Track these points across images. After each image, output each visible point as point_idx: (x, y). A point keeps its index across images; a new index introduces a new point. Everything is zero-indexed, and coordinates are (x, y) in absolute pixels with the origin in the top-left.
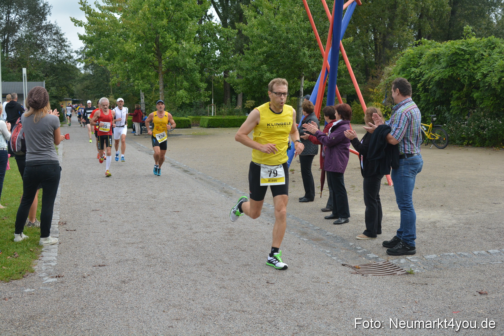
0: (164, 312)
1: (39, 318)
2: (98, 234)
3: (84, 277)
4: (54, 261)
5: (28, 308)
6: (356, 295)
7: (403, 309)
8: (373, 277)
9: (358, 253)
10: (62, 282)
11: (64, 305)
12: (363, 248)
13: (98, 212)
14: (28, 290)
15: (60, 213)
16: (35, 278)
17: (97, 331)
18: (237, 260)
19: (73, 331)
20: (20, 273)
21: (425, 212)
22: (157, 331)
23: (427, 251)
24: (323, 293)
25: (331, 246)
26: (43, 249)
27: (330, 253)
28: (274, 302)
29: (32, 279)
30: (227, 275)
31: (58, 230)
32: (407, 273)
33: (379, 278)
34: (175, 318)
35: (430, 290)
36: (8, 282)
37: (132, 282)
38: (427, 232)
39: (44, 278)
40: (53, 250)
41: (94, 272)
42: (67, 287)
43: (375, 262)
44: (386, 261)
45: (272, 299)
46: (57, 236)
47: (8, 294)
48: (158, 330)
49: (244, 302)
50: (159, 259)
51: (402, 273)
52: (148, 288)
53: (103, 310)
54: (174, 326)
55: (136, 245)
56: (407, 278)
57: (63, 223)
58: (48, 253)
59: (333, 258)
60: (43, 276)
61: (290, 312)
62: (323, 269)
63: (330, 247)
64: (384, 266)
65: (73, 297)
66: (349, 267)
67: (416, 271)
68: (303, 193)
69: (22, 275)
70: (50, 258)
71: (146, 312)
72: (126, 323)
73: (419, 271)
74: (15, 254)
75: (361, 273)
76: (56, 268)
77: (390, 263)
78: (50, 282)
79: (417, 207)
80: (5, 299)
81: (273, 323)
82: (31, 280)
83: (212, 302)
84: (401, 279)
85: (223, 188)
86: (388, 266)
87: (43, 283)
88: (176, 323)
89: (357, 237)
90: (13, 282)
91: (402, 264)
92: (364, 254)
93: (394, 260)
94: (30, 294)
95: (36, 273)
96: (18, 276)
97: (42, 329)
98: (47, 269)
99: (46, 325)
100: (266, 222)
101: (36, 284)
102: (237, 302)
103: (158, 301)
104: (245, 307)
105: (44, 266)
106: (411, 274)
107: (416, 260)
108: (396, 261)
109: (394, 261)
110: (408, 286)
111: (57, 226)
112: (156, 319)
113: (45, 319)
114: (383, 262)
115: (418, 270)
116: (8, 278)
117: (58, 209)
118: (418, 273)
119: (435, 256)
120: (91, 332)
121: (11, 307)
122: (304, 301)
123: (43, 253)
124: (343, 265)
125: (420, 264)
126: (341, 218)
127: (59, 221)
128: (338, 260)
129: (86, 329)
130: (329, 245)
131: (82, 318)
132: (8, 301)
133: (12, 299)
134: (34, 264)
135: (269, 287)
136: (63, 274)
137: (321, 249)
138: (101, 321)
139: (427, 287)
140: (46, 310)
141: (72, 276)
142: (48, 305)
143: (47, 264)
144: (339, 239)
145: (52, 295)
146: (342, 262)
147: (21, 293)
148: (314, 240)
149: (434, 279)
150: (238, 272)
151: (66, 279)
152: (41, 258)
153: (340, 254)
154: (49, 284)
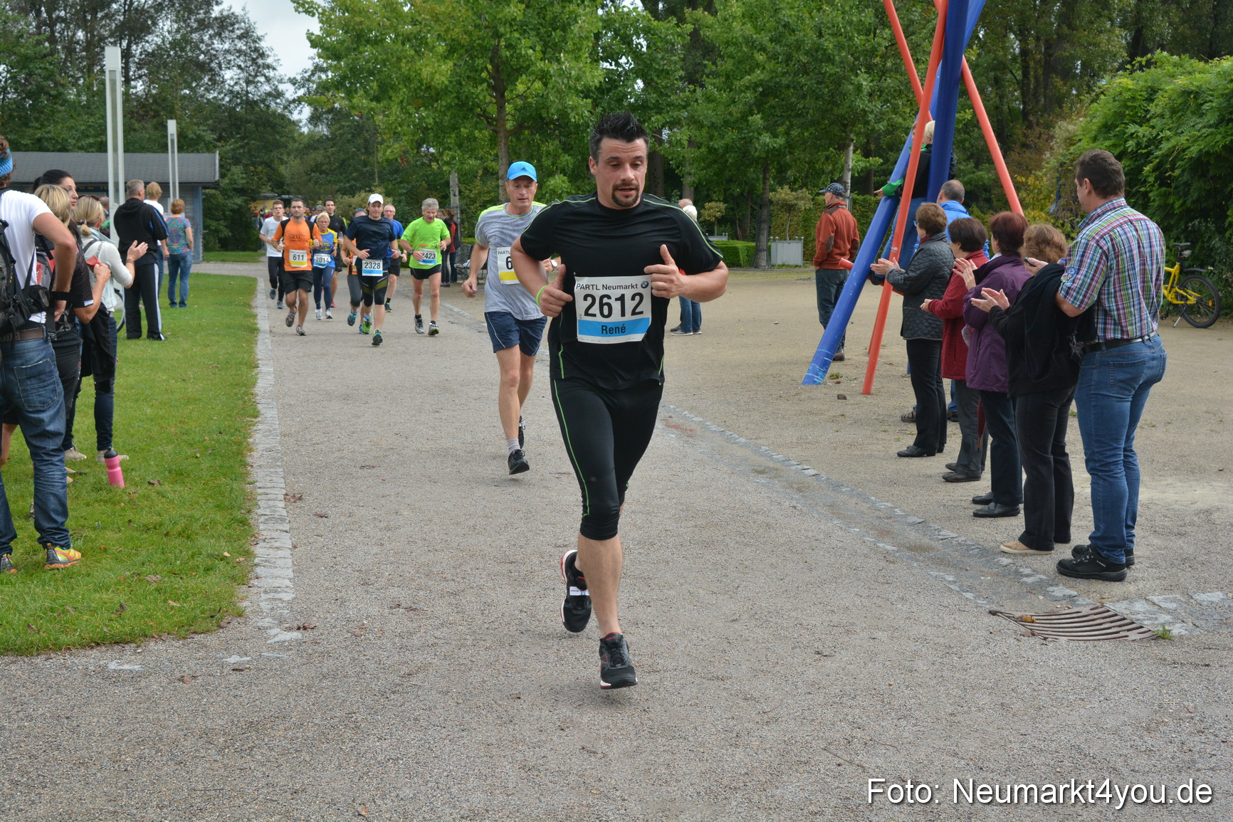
1: (272, 728)
4: (287, 590)
5: (240, 703)
6: (1035, 687)
8: (1072, 643)
9: (1025, 583)
10: (313, 642)
11: (327, 698)
12: (1035, 572)
13: (374, 471)
14: (234, 659)
15: (284, 471)
16: (247, 629)
17: (416, 763)
20: (212, 617)
21: (1180, 484)
23: (1198, 582)
25: (954, 566)
26: (256, 561)
27: (955, 582)
28: (837, 700)
29: (241, 632)
30: (712, 632)
31: (284, 513)
32: (1156, 637)
33: (1087, 647)
35: (1218, 679)
36: (185, 638)
38: (1192, 534)
39: (268, 631)
40: (280, 562)
41: (386, 618)
42: (328, 653)
43: (1069, 608)
44: (1098, 604)
45: (832, 693)
46: (284, 529)
47: (189, 668)
51: (1142, 636)
53: (421, 711)
56: (1157, 649)
57: (294, 496)
58: (271, 571)
59: (964, 594)
60: (266, 625)
62: (946, 623)
64: (1095, 617)
65: (346, 680)
66: (1009, 617)
67: (1176, 631)
68: (869, 433)
69: (217, 622)
70: (277, 583)
73: (1184, 632)
75: (1039, 634)
76: (295, 607)
77: (1108, 611)
78: (285, 641)
79: (1160, 473)
80: (182, 679)
82: (238, 636)
84: (1142, 651)
85: (670, 417)
86: (1103, 618)
87: (269, 642)
90: (197, 638)
91: (1138, 613)
92: (1040, 587)
93: (1117, 603)
95: (248, 617)
96: (209, 624)
97: (282, 755)
98: (272, 609)
99: (289, 746)
100: (787, 503)
101: (252, 645)
105: (266, 600)
106: (1164, 638)
107: (1173, 606)
108: (1124, 605)
109: (1118, 605)
110: (1162, 669)
111: (282, 504)
113: (285, 729)
114: (1092, 607)
115: (1181, 630)
116: (186, 629)
117: (278, 464)
118: (1181, 637)
119: (1217, 596)
120: (403, 766)
121: (198, 700)
123: (259, 570)
124: (993, 613)
125: (1183, 614)
127: (284, 492)
128: (979, 602)
129: (388, 757)
130: (949, 562)
131: (375, 731)
132: (189, 685)
133: (200, 680)
134: (240, 595)
135: (820, 664)
136: (314, 621)
137: (932, 573)
138: (422, 739)
139: (1210, 672)
140: (284, 708)
141: (335, 627)
142: (287, 696)
143: (271, 595)
144: (973, 549)
145: (295, 672)
146: (988, 606)
147: (218, 665)
148: (910, 549)
149: (1225, 653)
150: (736, 626)
151: (321, 634)
152: (255, 582)
153: (980, 585)
154: (283, 646)
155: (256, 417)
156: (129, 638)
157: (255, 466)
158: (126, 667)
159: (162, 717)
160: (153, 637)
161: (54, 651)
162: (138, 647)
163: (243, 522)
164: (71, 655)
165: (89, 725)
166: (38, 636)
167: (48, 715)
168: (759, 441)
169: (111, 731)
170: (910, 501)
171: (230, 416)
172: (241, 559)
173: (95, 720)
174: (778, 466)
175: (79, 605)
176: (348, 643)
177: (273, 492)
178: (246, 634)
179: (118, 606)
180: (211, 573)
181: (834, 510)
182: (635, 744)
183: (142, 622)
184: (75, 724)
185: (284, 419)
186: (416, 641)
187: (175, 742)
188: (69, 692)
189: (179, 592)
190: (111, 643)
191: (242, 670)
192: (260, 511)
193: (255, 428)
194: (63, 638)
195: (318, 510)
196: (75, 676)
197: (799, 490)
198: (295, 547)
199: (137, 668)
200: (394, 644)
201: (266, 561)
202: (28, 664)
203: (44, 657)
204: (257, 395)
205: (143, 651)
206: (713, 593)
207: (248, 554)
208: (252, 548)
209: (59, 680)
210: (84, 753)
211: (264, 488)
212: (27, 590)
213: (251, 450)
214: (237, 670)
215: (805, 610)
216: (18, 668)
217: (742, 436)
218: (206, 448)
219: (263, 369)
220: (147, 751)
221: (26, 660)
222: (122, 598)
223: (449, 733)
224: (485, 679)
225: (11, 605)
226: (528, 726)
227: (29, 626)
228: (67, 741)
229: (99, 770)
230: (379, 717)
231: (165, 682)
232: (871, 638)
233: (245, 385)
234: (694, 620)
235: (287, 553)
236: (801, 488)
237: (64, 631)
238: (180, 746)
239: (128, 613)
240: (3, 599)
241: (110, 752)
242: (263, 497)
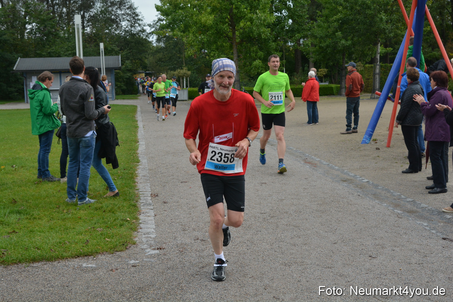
1: (148, 290)
4: (153, 233)
5: (135, 280)
10: (164, 254)
11: (170, 277)
13: (186, 184)
14: (132, 262)
15: (150, 185)
20: (123, 245)
26: (140, 221)
27: (427, 226)
29: (135, 251)
31: (151, 202)
36: (112, 253)
39: (146, 250)
42: (170, 259)
46: (151, 208)
47: (115, 266)
53: (208, 282)
57: (154, 195)
58: (146, 225)
59: (431, 231)
60: (145, 248)
62: (424, 243)
63: (426, 219)
65: (177, 270)
66: (451, 240)
68: (389, 164)
69: (125, 247)
70: (149, 230)
76: (156, 240)
78: (152, 254)
80: (112, 270)
82: (134, 252)
85: (307, 159)
87: (146, 254)
89: (444, 210)
90: (118, 253)
95: (138, 245)
96: (122, 248)
97: (152, 301)
98: (147, 241)
99: (155, 297)
100: (356, 194)
101: (139, 256)
105: (145, 237)
111: (150, 198)
113: (153, 290)
116: (113, 250)
117: (148, 182)
121: (119, 279)
123: (141, 225)
124: (444, 239)
127: (151, 193)
128: (438, 234)
130: (425, 217)
131: (190, 291)
132: (115, 273)
133: (119, 270)
134: (134, 236)
135: (371, 261)
136: (164, 246)
137: (417, 222)
138: (208, 294)
140: (153, 282)
141: (172, 248)
142: (154, 277)
143: (146, 236)
144: (435, 212)
145: (157, 267)
146: (442, 236)
147: (126, 264)
148: (408, 212)
150: (336, 245)
151: (167, 251)
152: (140, 230)
153: (438, 227)
154: (152, 256)
155: (139, 162)
156: (90, 254)
157: (139, 182)
158: (90, 265)
159: (104, 286)
160: (100, 253)
161: (61, 259)
162: (94, 257)
163: (135, 206)
164: (68, 261)
165: (76, 289)
166: (55, 253)
167: (60, 285)
168: (344, 168)
169: (84, 291)
170: (408, 192)
171: (128, 162)
172: (134, 221)
173: (78, 287)
174: (352, 178)
175: (71, 241)
176: (178, 254)
177: (146, 193)
178: (137, 251)
179: (86, 241)
180: (122, 227)
181: (376, 196)
182: (295, 295)
183: (96, 247)
184: (70, 289)
185: (150, 163)
186: (205, 253)
188: (67, 276)
189: (110, 235)
190: (83, 256)
191: (135, 266)
192: (141, 201)
193: (138, 167)
194: (65, 254)
195: (164, 200)
196: (70, 269)
197: (361, 188)
198: (156, 216)
199: (94, 266)
200: (196, 255)
201: (144, 222)
202: (51, 265)
203: (57, 262)
204: (139, 154)
205: (96, 259)
206: (326, 232)
207: (137, 219)
208: (139, 216)
209: (63, 271)
211: (142, 191)
212: (50, 235)
213: (137, 176)
214: (134, 266)
215: (364, 238)
216: (47, 266)
217: (336, 166)
218: (119, 176)
219: (141, 143)
220: (99, 299)
221: (50, 263)
222: (87, 238)
223: (219, 291)
224: (234, 269)
225: (44, 241)
226: (251, 288)
227: (51, 250)
228: (67, 296)
230: (191, 285)
231: (105, 271)
232: (392, 250)
233: (134, 150)
234: (318, 243)
235: (152, 218)
236: (362, 187)
237: (65, 251)
238: (112, 297)
239: (90, 244)
240: (41, 239)
241: (84, 300)
242: (142, 195)
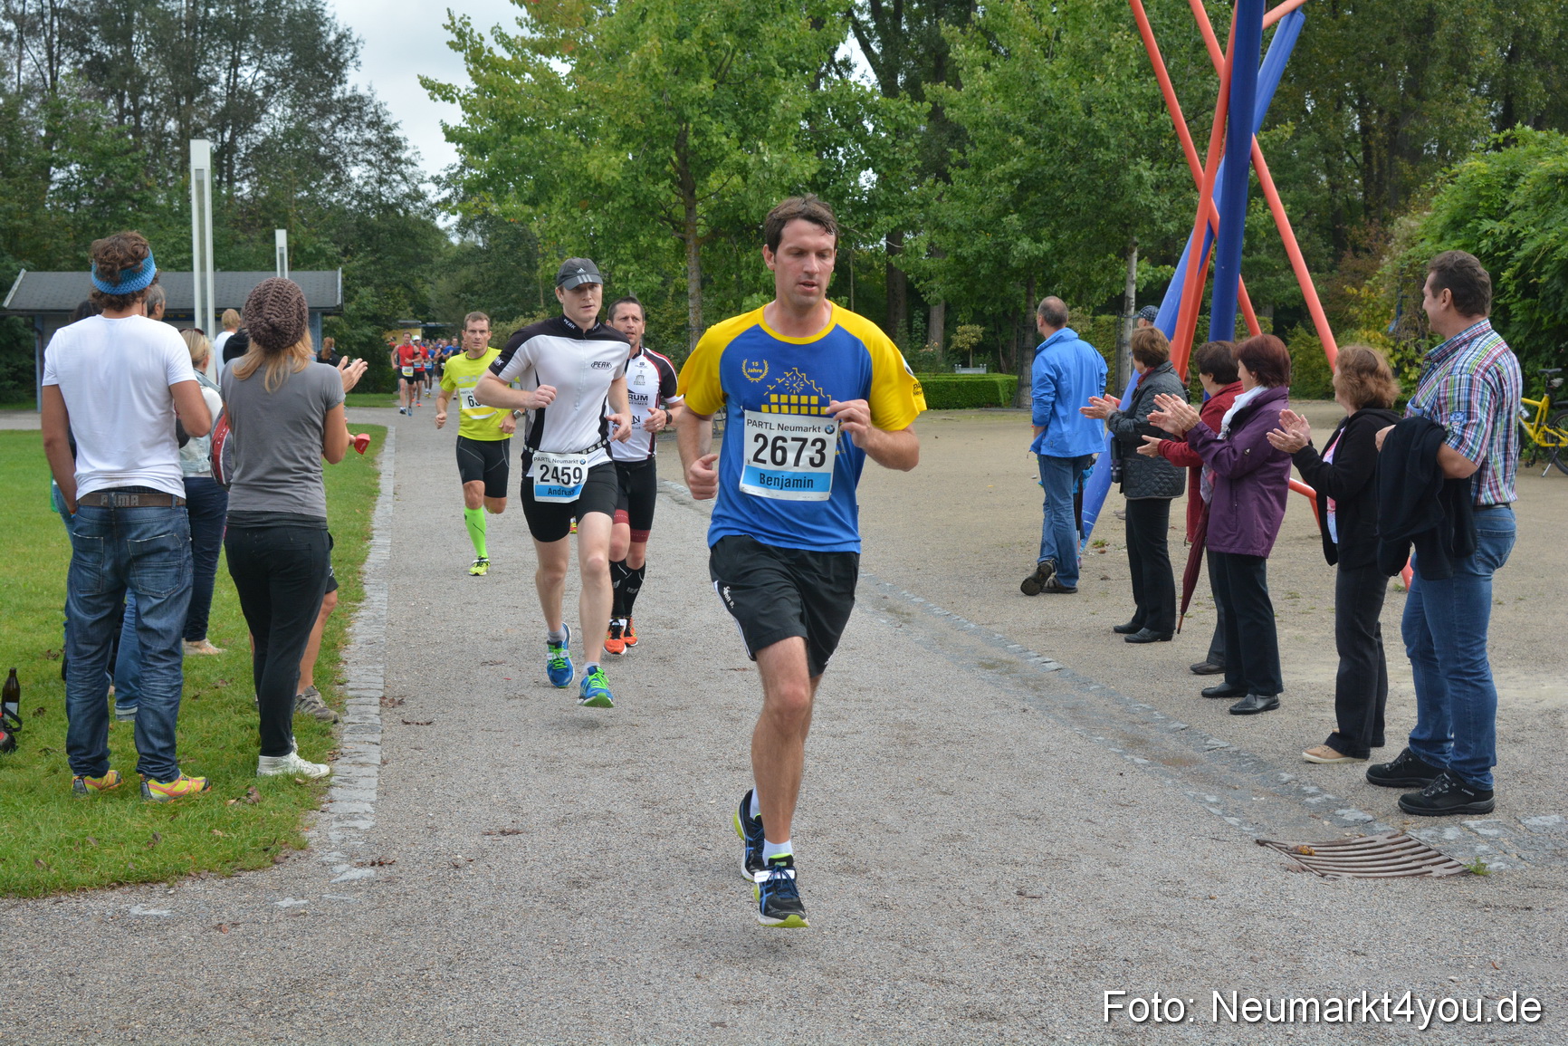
0: (698, 977)
1: (321, 988)
2: (498, 735)
3: (457, 867)
4: (366, 816)
5: (287, 957)
6: (1299, 937)
7: (1453, 985)
8: (1357, 881)
9: (1309, 805)
10: (389, 881)
11: (396, 950)
12: (1322, 790)
13: (499, 667)
14: (287, 902)
15: (384, 669)
16: (309, 866)
17: (495, 1032)
18: (926, 823)
19: (421, 1030)
20: (266, 850)
21: (1524, 677)
22: (675, 1038)
23: (1530, 802)
24: (1197, 929)
25: (1220, 783)
27: (1218, 804)
28: (1040, 954)
29: (301, 869)
30: (894, 868)
32: (1467, 873)
33: (1376, 886)
34: (733, 996)
35: (1541, 926)
36: (229, 876)
37: (600, 885)
38: (1531, 741)
39: (335, 868)
40: (362, 782)
41: (484, 851)
42: (406, 894)
43: (1361, 837)
44: (1398, 831)
45: (1035, 945)
46: (375, 741)
47: (230, 914)
48: (679, 1033)
49: (945, 953)
50: (685, 816)
51: (1450, 871)
52: (648, 904)
53: (511, 967)
54: (729, 1024)
55: (613, 771)
56: (1466, 888)
57: (393, 700)
58: (349, 792)
59: (1227, 819)
60: (334, 860)
61: (1090, 986)
62: (1197, 856)
63: (1218, 784)
64: (1393, 847)
65: (423, 928)
66: (1280, 848)
67: (1494, 865)
69: (271, 856)
70: (354, 808)
71: (643, 977)
72: (581, 1011)
73: (1503, 866)
74: (250, 791)
75: (1316, 869)
76: (373, 838)
77: (1410, 840)
78: (353, 880)
80: (219, 927)
81: (1038, 1021)
82: (297, 873)
83: (848, 949)
84: (1447, 891)
85: (885, 597)
86: (1403, 849)
87: (333, 881)
88: (735, 1012)
89: (1306, 756)
90: (245, 876)
91: (1449, 842)
92: (1328, 809)
93: (1422, 830)
94: (294, 914)
95: (312, 851)
96: (260, 859)
97: (329, 1021)
98: (344, 840)
99: (340, 1011)
100: (1017, 706)
101: (312, 885)
102: (925, 952)
103: (681, 943)
104: (949, 968)
105: (337, 829)
106: (1476, 874)
107: (1496, 832)
108: (1430, 833)
109: (1424, 832)
110: (1469, 914)
111: (376, 710)
112: (673, 1001)
113: (338, 990)
114: (1389, 834)
115: (1501, 864)
116: (231, 866)
117: (379, 659)
118: (1500, 872)
119: (1554, 819)
120: (477, 1036)
121: (237, 953)
122: (1136, 954)
123: (334, 792)
124: (1261, 843)
125: (1507, 843)
126: (1255, 694)
127: (381, 694)
128: (1245, 828)
129: (460, 1024)
130: (1215, 778)
131: (450, 992)
132: (228, 935)
133: (241, 929)
134: (306, 824)
135: (1026, 908)
136: (393, 855)
137: (1189, 792)
138: (506, 1002)
139: (1531, 917)
140: (341, 964)
141: (419, 862)
142: (346, 949)
143: (345, 823)
144: (1247, 762)
145: (361, 918)
146: (1255, 835)
147: (266, 910)
148: (1167, 762)
149: (1554, 893)
151: (400, 871)
152: (328, 807)
154: (350, 886)
155: (360, 600)
156: (158, 876)
157: (349, 661)
158: (153, 912)
159: (187, 974)
160: (190, 875)
161: (66, 893)
162: (170, 887)
163: (325, 733)
164: (86, 897)
165: (96, 983)
166: (47, 874)
167: (48, 971)
168: (993, 627)
169: (122, 991)
170: (1175, 702)
173: (105, 978)
174: (1013, 658)
175: (106, 836)
176: (432, 882)
177: (367, 694)
178: (307, 871)
179: (150, 837)
181: (1077, 713)
183: (178, 856)
184: (79, 982)
185: (396, 603)
187: (199, 1006)
188: (77, 942)
189: (229, 819)
190: (136, 883)
193: (357, 615)
194: (78, 877)
195: (422, 717)
196: (88, 923)
197: (1035, 688)
198: (384, 763)
199: (165, 913)
202: (32, 909)
203: (52, 899)
204: (365, 573)
205: (176, 893)
209: (67, 928)
210: (85, 1018)
211: (357, 689)
213: (347, 643)
214: (289, 916)
216: (19, 915)
217: (971, 621)
219: (378, 540)
220: (162, 1016)
221: (30, 903)
222: (158, 826)
227: (37, 861)
228: (67, 1003)
229: (100, 1040)
230: (458, 975)
231: (197, 929)
233: (351, 562)
235: (373, 771)
236: (1037, 685)
237: (80, 868)
238: (205, 1009)
239: (162, 845)
240: (11, 829)
241: (117, 1018)
242: (353, 701)
